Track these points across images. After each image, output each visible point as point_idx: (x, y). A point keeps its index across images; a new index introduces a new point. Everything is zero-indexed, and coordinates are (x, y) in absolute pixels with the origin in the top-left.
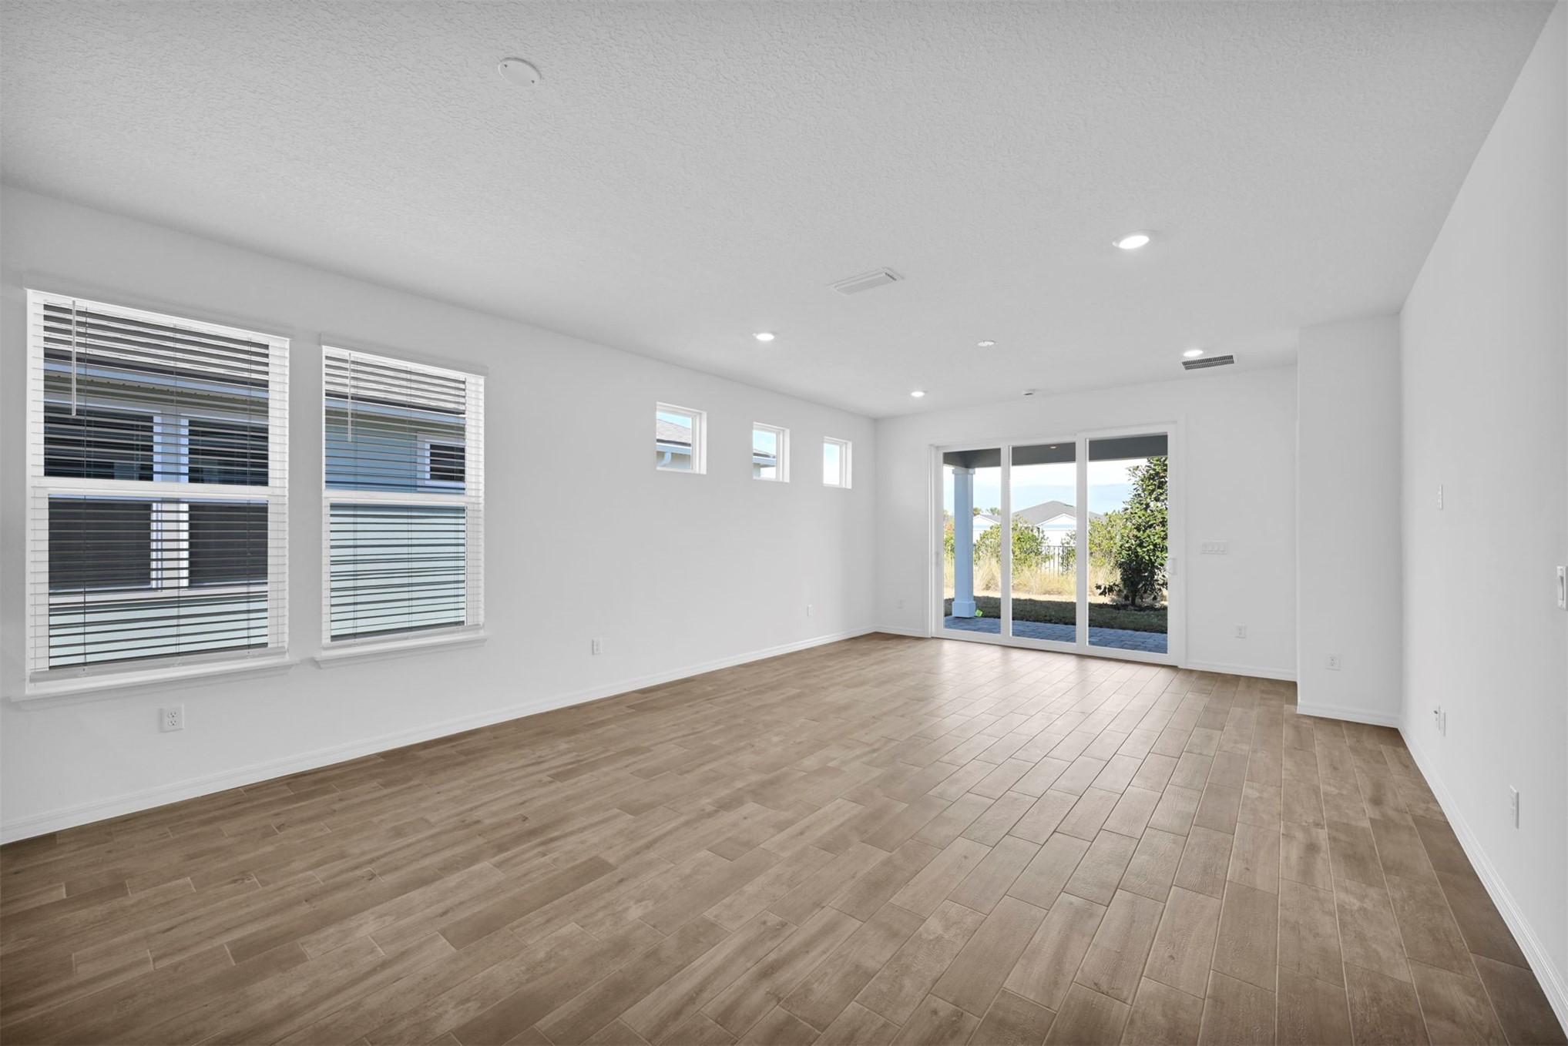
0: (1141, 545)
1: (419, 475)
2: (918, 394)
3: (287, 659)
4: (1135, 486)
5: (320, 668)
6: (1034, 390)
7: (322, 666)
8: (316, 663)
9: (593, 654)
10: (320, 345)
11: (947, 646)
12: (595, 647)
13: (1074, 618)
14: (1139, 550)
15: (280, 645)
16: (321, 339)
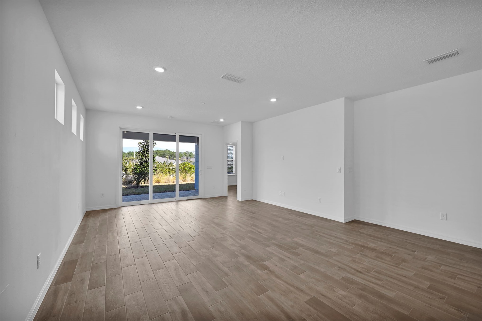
2: (139, 108)
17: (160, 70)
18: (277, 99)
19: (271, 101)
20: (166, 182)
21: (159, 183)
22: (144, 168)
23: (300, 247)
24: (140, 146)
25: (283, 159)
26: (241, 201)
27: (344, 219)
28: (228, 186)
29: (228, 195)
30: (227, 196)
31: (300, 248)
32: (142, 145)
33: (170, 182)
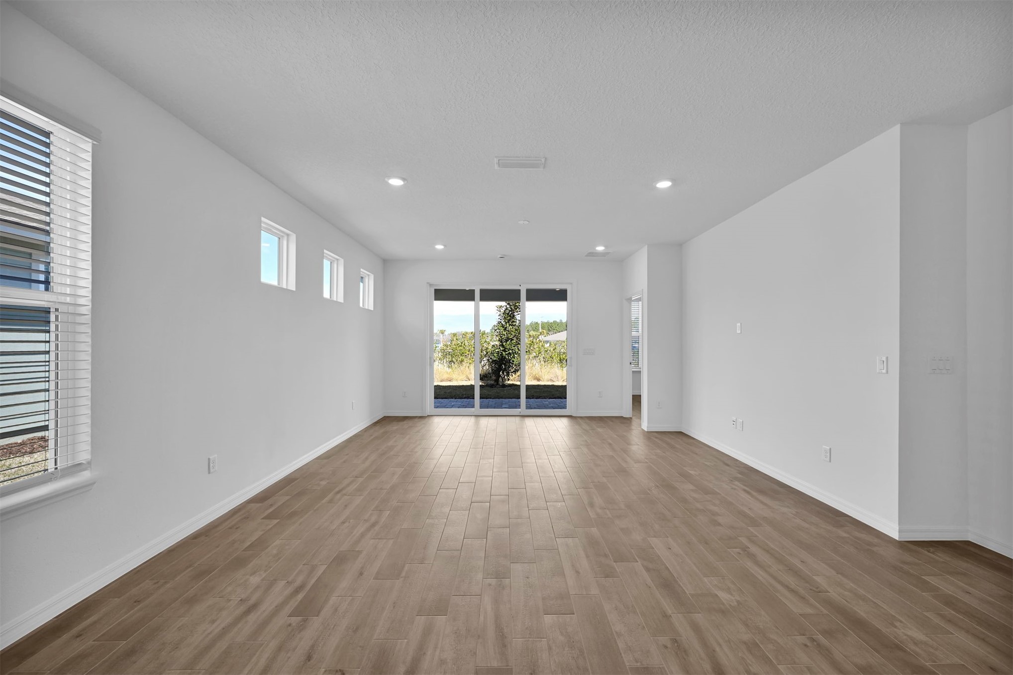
0: (504, 351)
2: (440, 247)
4: (499, 317)
6: (505, 255)
9: (209, 473)
11: (436, 420)
12: (211, 465)
13: (520, 395)
14: (504, 353)
17: (396, 182)
18: (672, 180)
19: (657, 188)
20: (551, 380)
21: (539, 380)
22: (505, 351)
23: (638, 560)
24: (499, 313)
25: (740, 332)
26: (648, 432)
27: (897, 527)
28: (633, 395)
29: (633, 415)
30: (631, 418)
31: (638, 562)
32: (503, 310)
33: (558, 380)
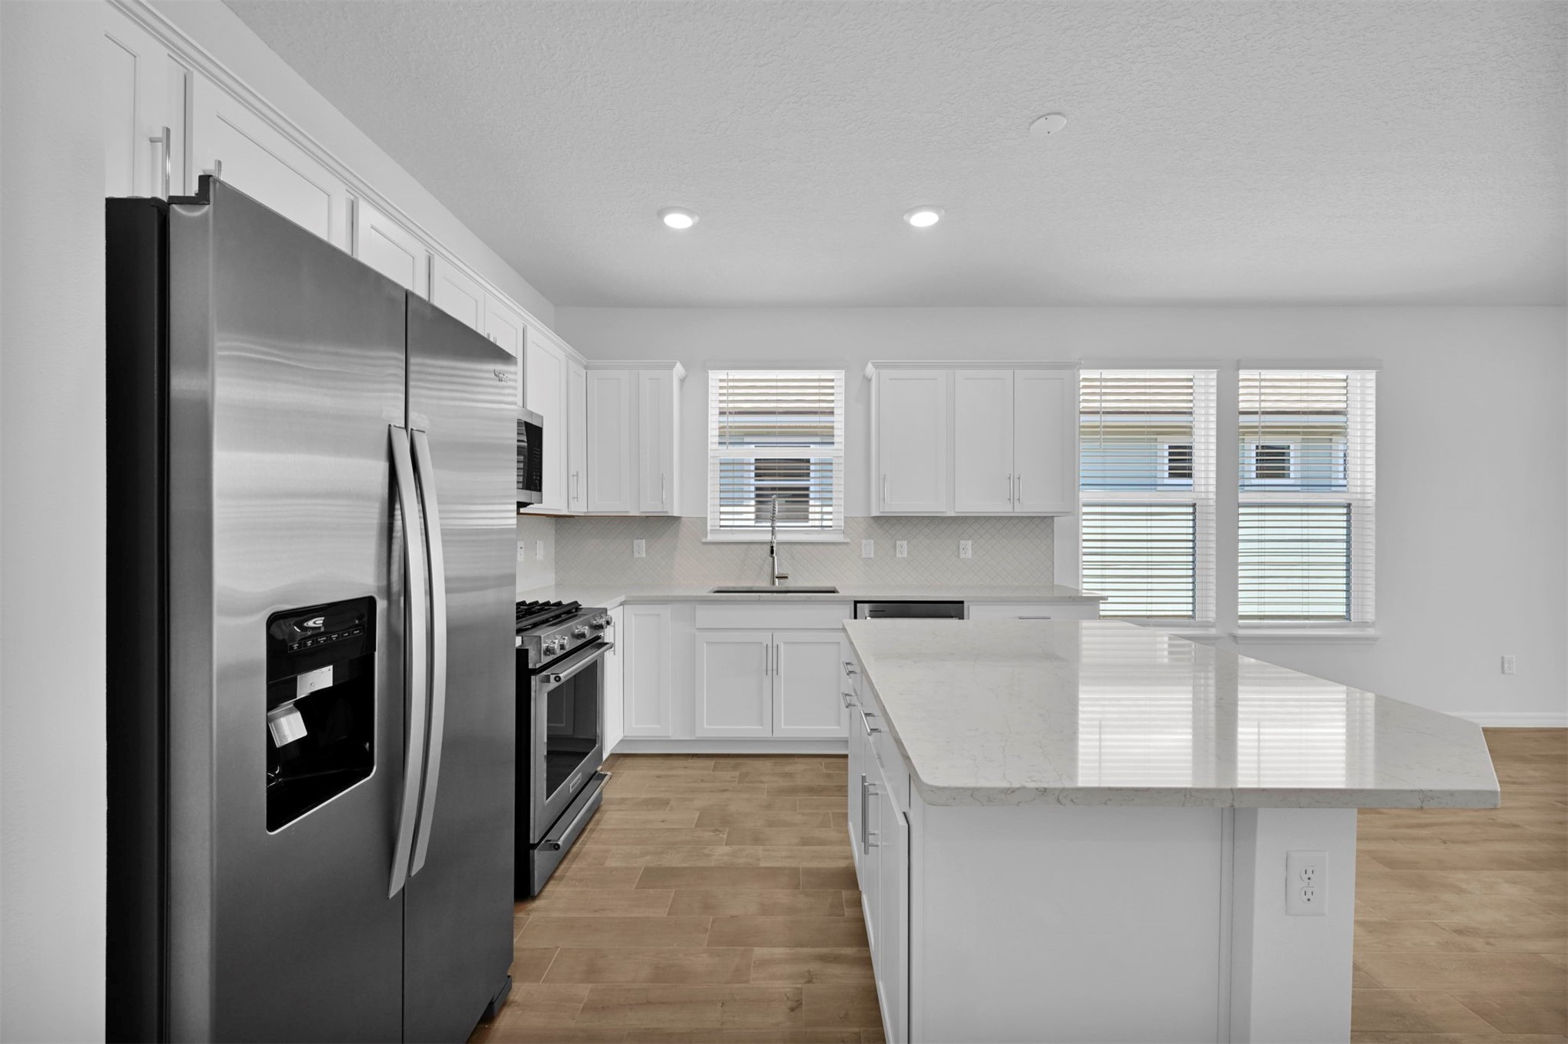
1: (1334, 475)
3: (1212, 631)
5: (1238, 643)
7: (1239, 642)
8: (1235, 638)
10: (1238, 369)
12: (1506, 665)
15: (1204, 619)
16: (1239, 365)
